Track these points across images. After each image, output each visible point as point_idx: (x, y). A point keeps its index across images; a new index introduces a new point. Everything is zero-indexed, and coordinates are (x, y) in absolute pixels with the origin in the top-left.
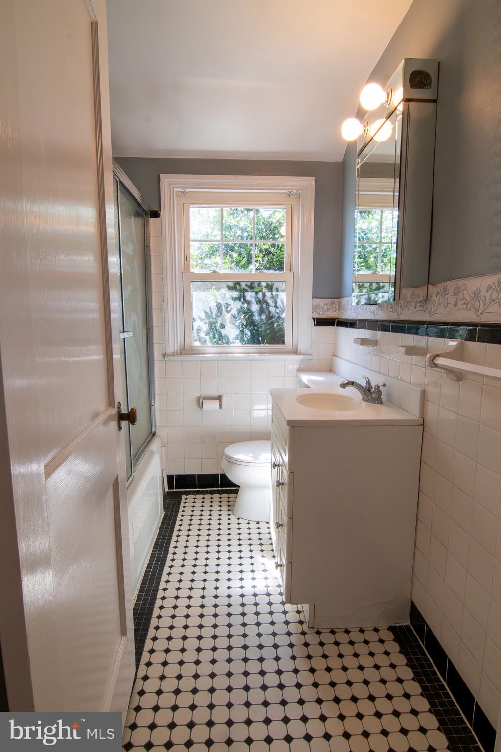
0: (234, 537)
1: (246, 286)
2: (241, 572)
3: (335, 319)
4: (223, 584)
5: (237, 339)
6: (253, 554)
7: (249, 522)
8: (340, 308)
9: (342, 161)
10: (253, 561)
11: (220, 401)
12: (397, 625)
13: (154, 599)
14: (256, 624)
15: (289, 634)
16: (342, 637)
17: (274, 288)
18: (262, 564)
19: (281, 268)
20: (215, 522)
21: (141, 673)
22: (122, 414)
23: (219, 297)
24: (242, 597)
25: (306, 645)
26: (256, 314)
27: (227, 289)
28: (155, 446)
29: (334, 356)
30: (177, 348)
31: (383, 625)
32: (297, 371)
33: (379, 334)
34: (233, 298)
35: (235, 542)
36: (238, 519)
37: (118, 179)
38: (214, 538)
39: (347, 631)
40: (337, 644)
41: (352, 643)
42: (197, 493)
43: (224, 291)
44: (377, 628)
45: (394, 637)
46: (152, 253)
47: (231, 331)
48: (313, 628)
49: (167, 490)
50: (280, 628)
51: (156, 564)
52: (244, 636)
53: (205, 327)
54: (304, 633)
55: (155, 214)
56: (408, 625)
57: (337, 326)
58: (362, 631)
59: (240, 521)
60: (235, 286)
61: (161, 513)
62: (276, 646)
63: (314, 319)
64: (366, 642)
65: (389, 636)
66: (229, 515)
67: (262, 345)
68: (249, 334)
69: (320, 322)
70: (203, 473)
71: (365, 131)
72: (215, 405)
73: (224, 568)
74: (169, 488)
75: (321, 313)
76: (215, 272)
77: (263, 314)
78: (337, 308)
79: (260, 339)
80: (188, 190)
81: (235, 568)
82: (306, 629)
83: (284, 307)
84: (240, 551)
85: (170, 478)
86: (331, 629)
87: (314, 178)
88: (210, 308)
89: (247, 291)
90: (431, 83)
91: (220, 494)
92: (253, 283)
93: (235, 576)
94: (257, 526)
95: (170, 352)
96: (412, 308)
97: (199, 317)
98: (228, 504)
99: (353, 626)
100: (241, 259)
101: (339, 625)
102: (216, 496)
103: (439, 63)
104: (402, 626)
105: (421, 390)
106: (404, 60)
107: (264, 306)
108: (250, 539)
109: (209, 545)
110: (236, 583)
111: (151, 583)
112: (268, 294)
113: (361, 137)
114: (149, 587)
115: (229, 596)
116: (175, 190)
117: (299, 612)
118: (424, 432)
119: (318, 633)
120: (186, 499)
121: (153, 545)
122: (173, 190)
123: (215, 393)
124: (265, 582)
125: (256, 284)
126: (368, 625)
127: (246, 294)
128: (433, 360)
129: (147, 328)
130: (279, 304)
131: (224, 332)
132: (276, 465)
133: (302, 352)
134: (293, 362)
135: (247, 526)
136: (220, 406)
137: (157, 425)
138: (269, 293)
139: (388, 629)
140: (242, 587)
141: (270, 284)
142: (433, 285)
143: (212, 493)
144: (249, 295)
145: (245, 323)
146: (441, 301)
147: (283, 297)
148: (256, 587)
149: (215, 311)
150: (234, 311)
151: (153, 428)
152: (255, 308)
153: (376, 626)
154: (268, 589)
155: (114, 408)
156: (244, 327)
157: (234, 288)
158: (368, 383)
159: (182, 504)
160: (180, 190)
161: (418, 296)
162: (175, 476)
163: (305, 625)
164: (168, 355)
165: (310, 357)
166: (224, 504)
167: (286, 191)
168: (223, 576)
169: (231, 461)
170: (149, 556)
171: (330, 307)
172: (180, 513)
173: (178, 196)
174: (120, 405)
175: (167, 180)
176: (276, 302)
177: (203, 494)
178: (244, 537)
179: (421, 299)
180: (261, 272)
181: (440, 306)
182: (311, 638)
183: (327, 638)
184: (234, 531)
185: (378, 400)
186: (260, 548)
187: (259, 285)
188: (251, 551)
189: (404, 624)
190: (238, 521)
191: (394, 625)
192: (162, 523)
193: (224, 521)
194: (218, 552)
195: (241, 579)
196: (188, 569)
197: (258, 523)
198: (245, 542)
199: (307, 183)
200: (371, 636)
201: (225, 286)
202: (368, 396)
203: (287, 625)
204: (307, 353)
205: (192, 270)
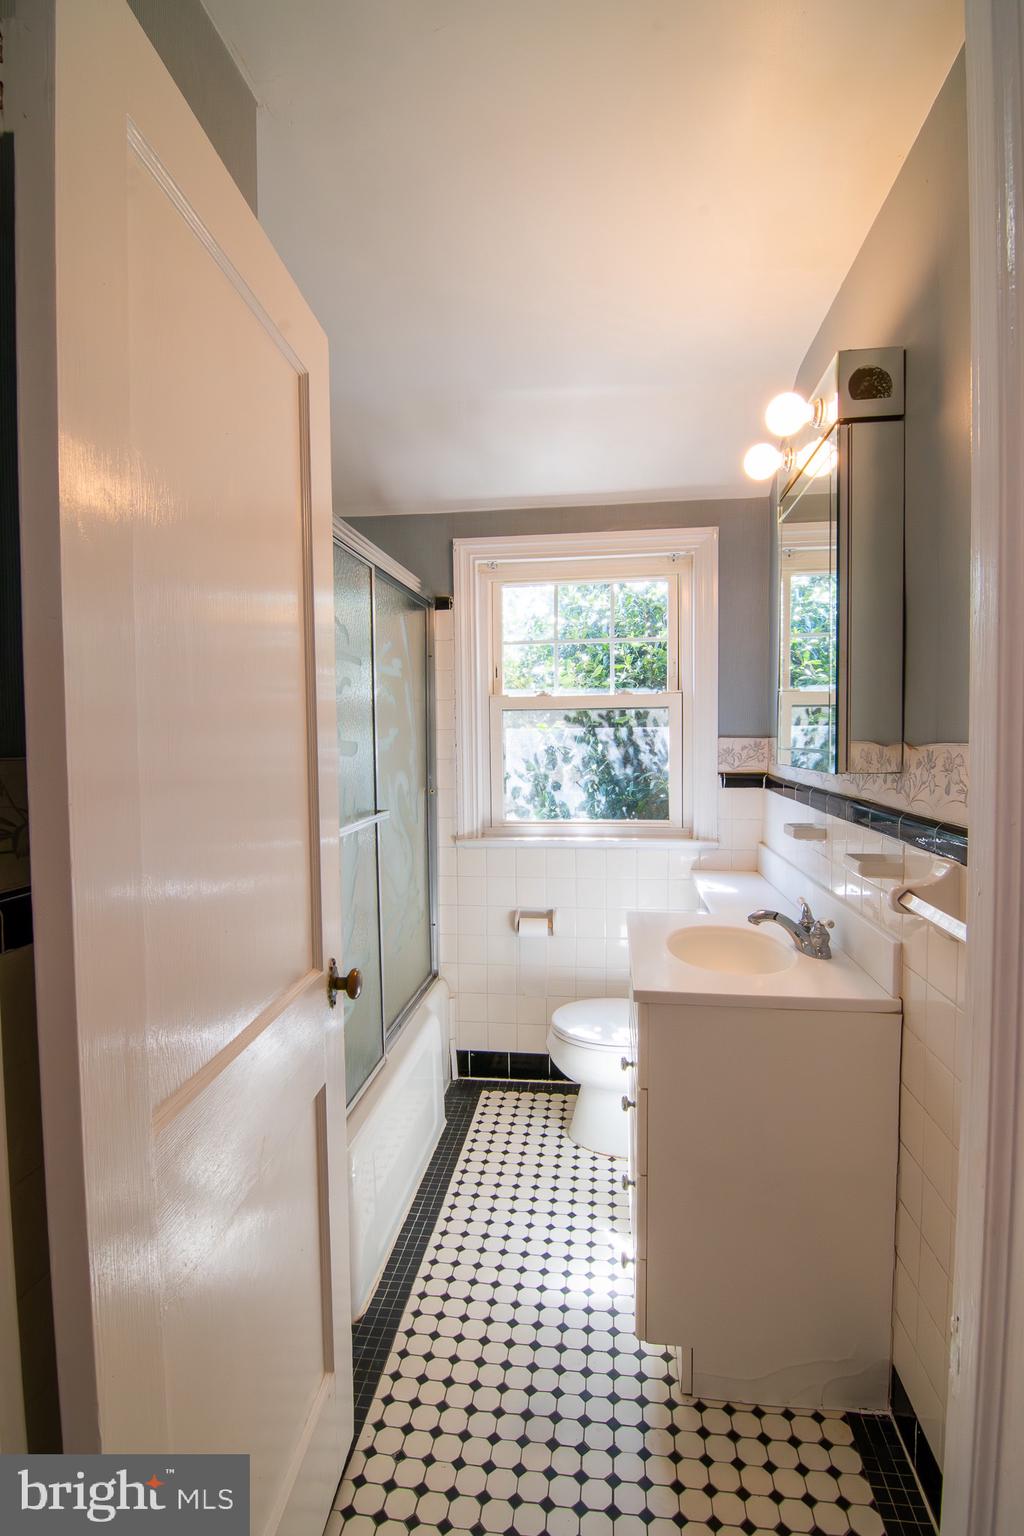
0: (565, 1184)
1: (600, 716)
2: (568, 1258)
3: (763, 775)
4: (532, 1279)
5: (584, 809)
6: (595, 1223)
7: (596, 1155)
8: (772, 757)
9: (768, 495)
10: (594, 1237)
11: (551, 922)
12: (863, 1412)
13: (406, 1296)
14: (581, 1372)
15: (642, 1401)
16: (746, 1424)
17: (649, 721)
18: (610, 1246)
19: (662, 683)
20: (532, 1150)
21: (364, 1442)
22: (337, 978)
23: (551, 736)
24: (564, 1312)
25: (673, 1430)
26: (616, 766)
27: (564, 722)
28: (435, 998)
29: (762, 843)
30: (477, 825)
31: (835, 1409)
32: (692, 869)
33: (830, 820)
34: (576, 738)
35: (564, 1195)
36: (577, 1147)
37: (371, 565)
38: (527, 1182)
39: (758, 1413)
40: (734, 1436)
41: (764, 1439)
42: (508, 1087)
43: (560, 724)
44: (822, 1414)
45: (852, 1439)
46: (438, 667)
47: (573, 796)
48: (691, 1395)
49: (456, 1077)
50: (627, 1387)
51: (419, 1224)
52: (558, 1393)
53: (527, 788)
54: (671, 1404)
55: (444, 604)
56: (885, 1417)
57: (766, 787)
58: (788, 1415)
59: (579, 1152)
60: (580, 718)
61: (438, 1123)
62: (614, 1424)
63: (722, 774)
64: (795, 1442)
65: (842, 1434)
66: (561, 1137)
67: (628, 820)
68: (603, 800)
69: (733, 780)
70: (519, 1052)
71: (786, 462)
72: (542, 926)
73: (537, 1247)
74: (461, 1073)
75: (737, 763)
76: (543, 694)
77: (629, 766)
78: (766, 755)
79: (624, 809)
80: (499, 561)
81: (558, 1249)
82: (677, 1397)
83: (667, 753)
84: (572, 1215)
85: (462, 1056)
86: (725, 1403)
87: (718, 528)
88: (536, 755)
89: (600, 725)
90: (890, 387)
91: (550, 1093)
92: (610, 711)
93: (556, 1265)
94: (610, 1165)
95: (466, 832)
96: (880, 781)
97: (516, 771)
98: (561, 1114)
99: (772, 1402)
100: (595, 665)
101: (744, 1398)
102: (542, 1096)
103: (905, 352)
104: (873, 1416)
105: (895, 945)
106: (836, 355)
107: (631, 750)
108: (593, 1191)
109: (517, 1195)
110: (554, 1281)
111: (405, 1262)
112: (638, 731)
113: (782, 471)
114: (401, 1269)
115: (540, 1307)
116: (477, 562)
117: (667, 1357)
118: (905, 1027)
119: (700, 1407)
120: (488, 1098)
121: (418, 1187)
122: (474, 564)
123: (544, 907)
124: (610, 1286)
125: (617, 712)
126: (803, 1405)
127: (597, 730)
128: (899, 899)
129: (427, 790)
130: (658, 747)
131: (558, 797)
132: (627, 1064)
133: (702, 835)
134: (684, 852)
135: (592, 1163)
136: (551, 928)
137: (441, 959)
138: (640, 729)
139: (844, 1419)
140: (565, 1291)
141: (642, 711)
142: (911, 746)
143: (535, 1089)
144: (605, 733)
145: (597, 780)
146: (924, 780)
147: (664, 735)
148: (592, 1293)
149: (544, 759)
150: (577, 761)
151: (435, 964)
152: (614, 754)
153: (820, 1409)
154: (615, 1299)
155: (322, 970)
156: (596, 787)
157: (578, 721)
158: (807, 913)
159: (479, 1109)
160: (486, 562)
161: (889, 761)
162: (471, 1052)
163: (675, 1387)
164: (463, 838)
165: (715, 845)
166: (555, 1113)
167: (668, 554)
168: (534, 1263)
169: (562, 1037)
170: (409, 1207)
171: (752, 753)
172: (474, 1126)
173: (481, 572)
174: (334, 964)
175: (463, 548)
176: (651, 744)
177: (518, 1091)
178: (583, 1185)
179: (895, 769)
180: (624, 693)
181: (923, 787)
182: (684, 1417)
183: (717, 1421)
184: (566, 1172)
185: (823, 952)
186: (609, 1211)
187: (623, 713)
188: (592, 1216)
189: (877, 1413)
190: (574, 1152)
191: (857, 1411)
192: (439, 1143)
193: (550, 1150)
194: (532, 1212)
195: (567, 1274)
196: (473, 1243)
197: (612, 1159)
198: (583, 1196)
199: (704, 539)
200: (805, 1429)
201: (562, 717)
202: (802, 941)
203: (641, 1382)
204: (710, 837)
205: (505, 692)
